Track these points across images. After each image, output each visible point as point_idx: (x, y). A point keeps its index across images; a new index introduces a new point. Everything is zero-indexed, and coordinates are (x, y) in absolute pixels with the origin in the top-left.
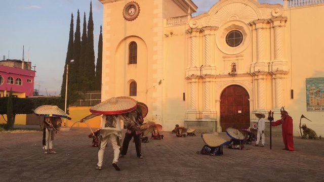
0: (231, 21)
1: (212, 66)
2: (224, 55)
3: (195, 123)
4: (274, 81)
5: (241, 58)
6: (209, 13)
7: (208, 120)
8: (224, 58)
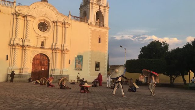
0: (43, 17)
1: (30, 40)
2: (37, 35)
3: (17, 75)
4: (63, 54)
5: (48, 39)
6: (30, 7)
7: (26, 74)
8: (37, 37)
